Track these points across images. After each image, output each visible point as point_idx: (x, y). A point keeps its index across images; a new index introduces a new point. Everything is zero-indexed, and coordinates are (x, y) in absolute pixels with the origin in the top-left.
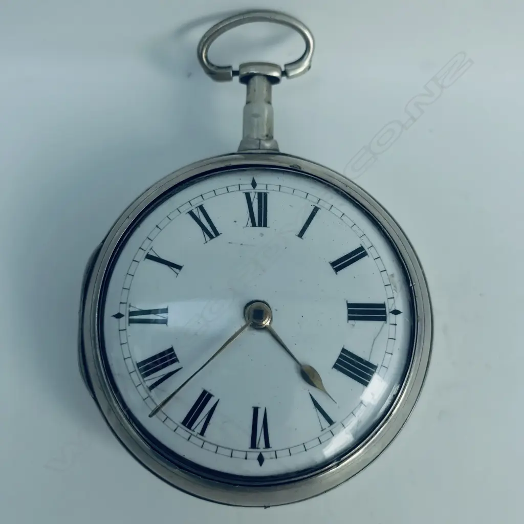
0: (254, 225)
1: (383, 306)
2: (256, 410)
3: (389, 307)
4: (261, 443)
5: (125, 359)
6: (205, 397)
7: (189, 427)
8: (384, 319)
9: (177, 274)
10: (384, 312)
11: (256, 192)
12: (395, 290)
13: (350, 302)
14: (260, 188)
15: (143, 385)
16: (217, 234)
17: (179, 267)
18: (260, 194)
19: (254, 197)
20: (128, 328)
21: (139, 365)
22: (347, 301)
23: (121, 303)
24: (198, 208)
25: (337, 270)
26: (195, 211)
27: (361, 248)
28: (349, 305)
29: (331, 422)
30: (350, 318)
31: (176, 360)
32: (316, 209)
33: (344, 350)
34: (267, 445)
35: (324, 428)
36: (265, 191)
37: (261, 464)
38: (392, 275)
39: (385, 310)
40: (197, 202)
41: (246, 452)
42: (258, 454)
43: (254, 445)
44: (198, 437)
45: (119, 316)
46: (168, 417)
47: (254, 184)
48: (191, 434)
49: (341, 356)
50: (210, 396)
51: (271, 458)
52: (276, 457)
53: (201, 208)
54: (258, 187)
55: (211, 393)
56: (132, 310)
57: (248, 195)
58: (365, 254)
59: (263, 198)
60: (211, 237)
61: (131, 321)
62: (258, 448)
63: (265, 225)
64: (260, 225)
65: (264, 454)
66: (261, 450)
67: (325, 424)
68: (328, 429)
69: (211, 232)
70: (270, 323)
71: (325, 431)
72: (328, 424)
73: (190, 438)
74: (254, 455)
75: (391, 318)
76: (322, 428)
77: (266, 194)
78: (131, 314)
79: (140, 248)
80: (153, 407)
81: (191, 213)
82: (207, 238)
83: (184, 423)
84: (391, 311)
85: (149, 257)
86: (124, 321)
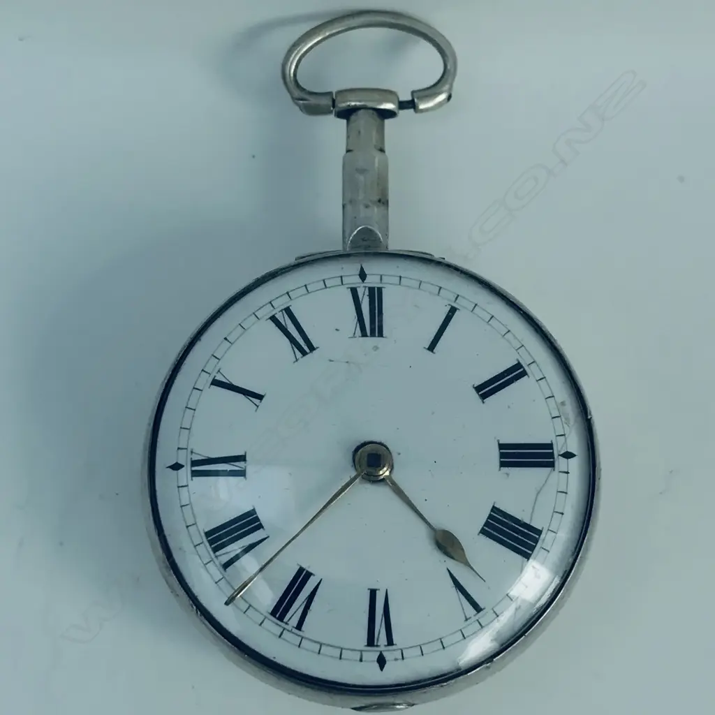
0: (364, 335)
1: (550, 446)
2: (373, 593)
3: (558, 449)
4: (382, 638)
5: (187, 527)
6: (302, 576)
7: (281, 618)
8: (552, 465)
9: (258, 406)
10: (551, 456)
11: (365, 287)
12: (566, 424)
13: (504, 441)
14: (372, 281)
15: (214, 563)
16: (312, 348)
17: (260, 397)
18: (371, 290)
19: (364, 295)
20: (190, 483)
21: (208, 534)
22: (498, 441)
23: (179, 448)
24: (284, 311)
25: (484, 397)
26: (279, 317)
27: (518, 366)
28: (501, 446)
29: (478, 608)
30: (503, 464)
31: (260, 527)
32: (453, 310)
33: (494, 509)
34: (390, 642)
35: (468, 617)
36: (380, 286)
37: (382, 667)
38: (563, 404)
39: (553, 453)
40: (281, 303)
41: (361, 651)
42: (378, 654)
43: (371, 641)
44: (293, 633)
45: (177, 467)
46: (250, 606)
47: (363, 276)
48: (284, 629)
49: (490, 517)
50: (309, 575)
51: (396, 660)
52: (403, 658)
53: (288, 311)
54: (368, 279)
55: (310, 570)
56: (196, 458)
57: (354, 291)
58: (524, 374)
59: (376, 295)
60: (304, 353)
61: (195, 474)
62: (377, 646)
63: (381, 335)
64: (373, 334)
65: (385, 654)
66: (382, 648)
67: (470, 611)
68: (474, 619)
69: (303, 346)
70: (390, 472)
71: (469, 622)
72: (475, 612)
73: (282, 633)
74: (372, 655)
75: (561, 463)
76: (466, 617)
77: (380, 290)
78: (194, 463)
79: (203, 370)
80: (230, 592)
81: (273, 319)
82: (299, 354)
83: (273, 613)
84: (561, 453)
85: (216, 383)
86: (185, 473)
